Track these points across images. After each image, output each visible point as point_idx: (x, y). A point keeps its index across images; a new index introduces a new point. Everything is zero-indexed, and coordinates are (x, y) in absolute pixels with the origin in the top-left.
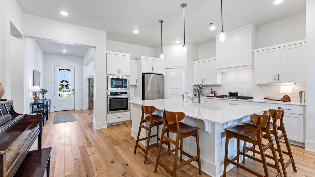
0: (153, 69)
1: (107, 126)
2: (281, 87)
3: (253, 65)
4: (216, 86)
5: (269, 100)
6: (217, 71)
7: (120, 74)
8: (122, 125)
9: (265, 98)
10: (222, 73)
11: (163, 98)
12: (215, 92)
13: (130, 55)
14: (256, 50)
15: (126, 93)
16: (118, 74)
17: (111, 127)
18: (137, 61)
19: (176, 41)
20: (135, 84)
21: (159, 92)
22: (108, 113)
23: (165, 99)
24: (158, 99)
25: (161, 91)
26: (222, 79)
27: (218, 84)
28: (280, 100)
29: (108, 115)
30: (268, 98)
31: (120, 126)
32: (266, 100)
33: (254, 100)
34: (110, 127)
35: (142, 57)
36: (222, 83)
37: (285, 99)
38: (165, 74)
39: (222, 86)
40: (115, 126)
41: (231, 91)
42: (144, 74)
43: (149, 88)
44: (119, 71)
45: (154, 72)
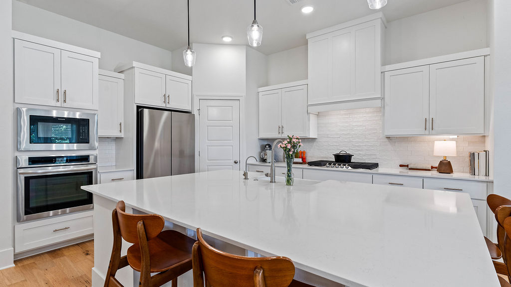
0: (166, 98)
1: (15, 262)
2: (436, 143)
3: (383, 99)
4: (306, 140)
5: (410, 169)
6: (311, 109)
7: (65, 105)
8: (71, 249)
9: (401, 166)
10: (318, 115)
11: (192, 170)
12: (303, 153)
13: (98, 54)
14: (388, 68)
15: (85, 159)
16: (58, 104)
17: (32, 261)
18: (122, 76)
19: (223, 37)
20: (116, 134)
21: (181, 153)
22: (19, 220)
23: (196, 174)
24: (180, 172)
25: (187, 151)
26: (318, 127)
27: (311, 136)
28: (429, 170)
29: (21, 227)
30: (407, 166)
31: (63, 255)
32: (404, 170)
33: (380, 170)
34: (26, 262)
35: (135, 64)
36: (318, 134)
37: (443, 168)
38: (195, 112)
39: (317, 140)
40: (47, 255)
41: (337, 152)
42: (140, 109)
43: (157, 145)
44: (61, 96)
45: (169, 106)
